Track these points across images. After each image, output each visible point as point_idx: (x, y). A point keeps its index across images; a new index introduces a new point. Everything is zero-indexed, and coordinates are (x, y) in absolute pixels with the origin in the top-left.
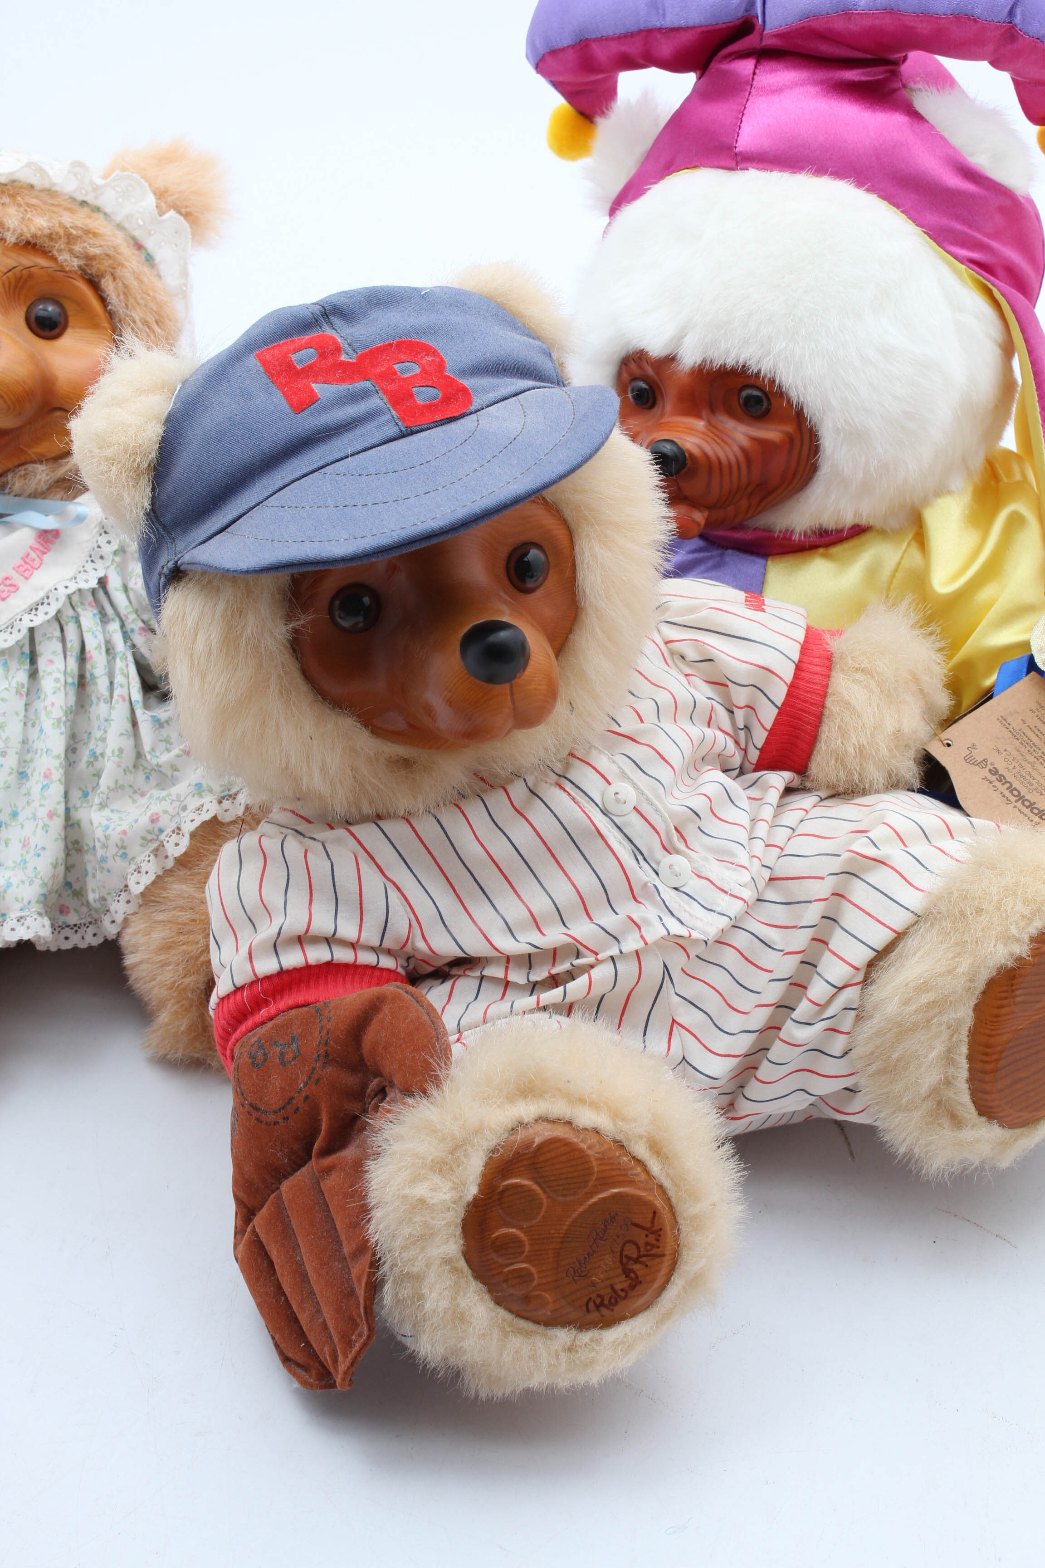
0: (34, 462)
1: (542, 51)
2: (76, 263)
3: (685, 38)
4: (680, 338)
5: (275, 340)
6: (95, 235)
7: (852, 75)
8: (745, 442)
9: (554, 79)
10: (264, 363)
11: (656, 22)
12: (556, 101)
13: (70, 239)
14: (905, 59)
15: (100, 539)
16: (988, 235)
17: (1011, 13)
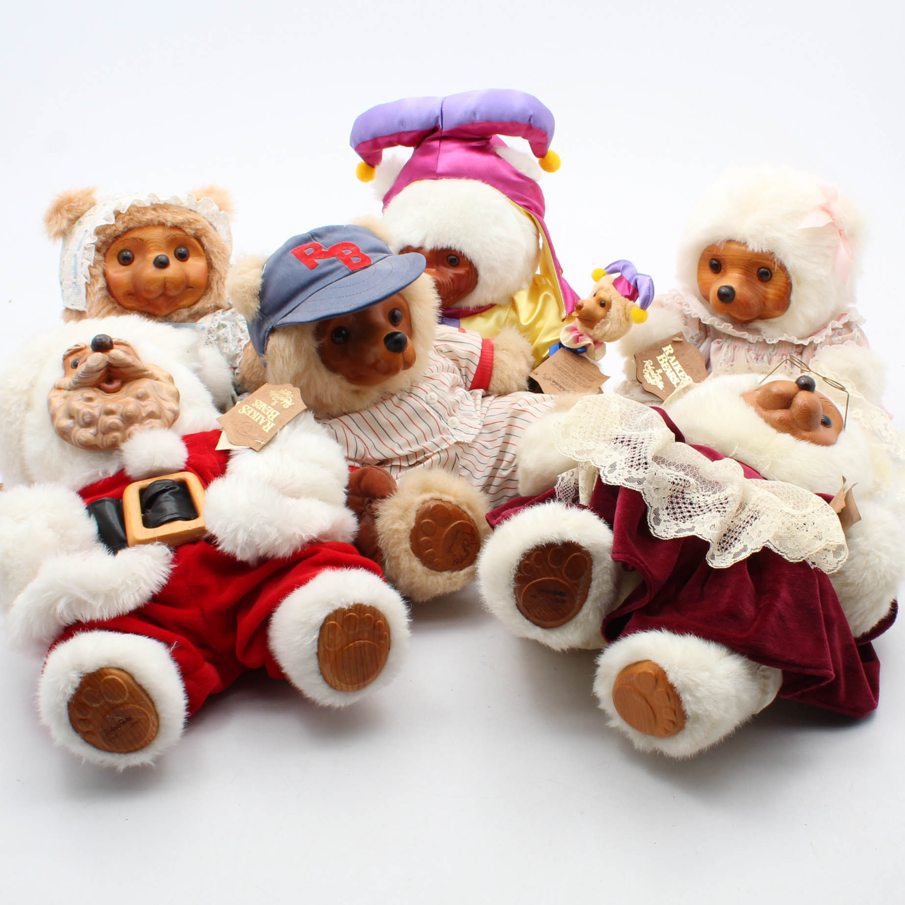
0: (180, 308)
1: (359, 142)
2: (193, 232)
3: (413, 135)
4: (425, 239)
5: (296, 246)
6: (199, 221)
7: (474, 144)
8: (452, 275)
9: (361, 152)
10: (294, 254)
11: (402, 129)
12: (359, 160)
13: (190, 223)
14: (491, 138)
15: (209, 336)
16: (528, 196)
17: (530, 120)
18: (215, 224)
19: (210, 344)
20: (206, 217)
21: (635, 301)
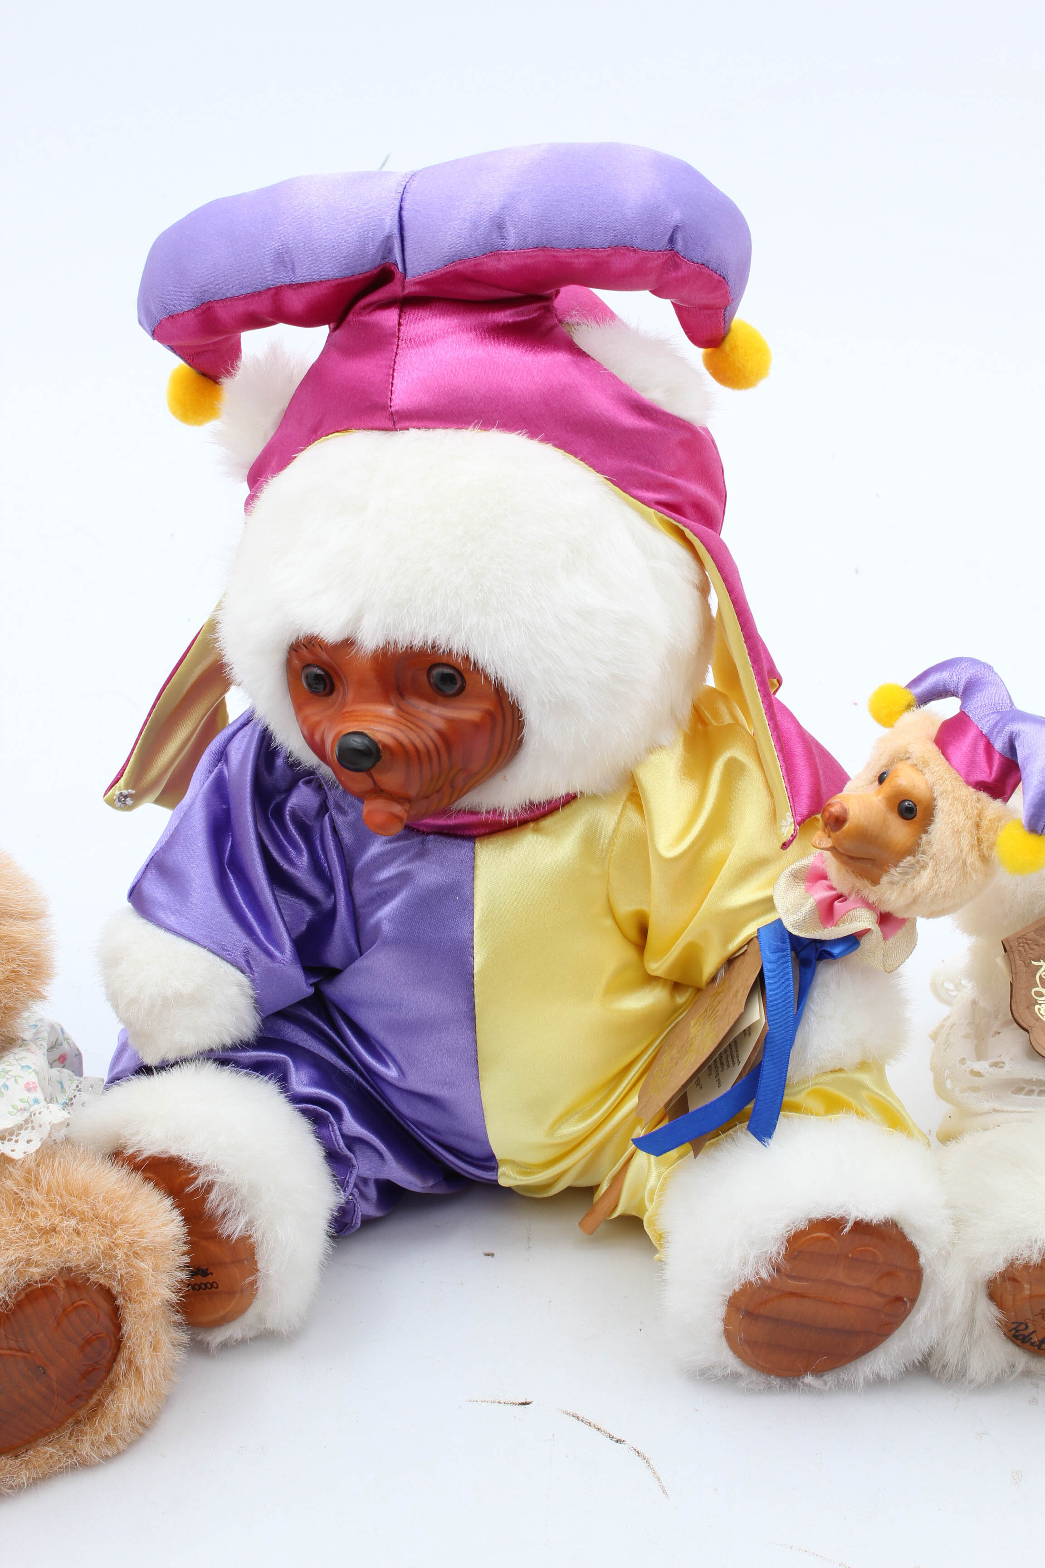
1: (160, 316)
3: (319, 291)
4: (357, 619)
7: (503, 317)
8: (440, 724)
9: (173, 344)
11: (284, 278)
14: (558, 293)
16: (672, 474)
17: (672, 240)
21: (1006, 800)
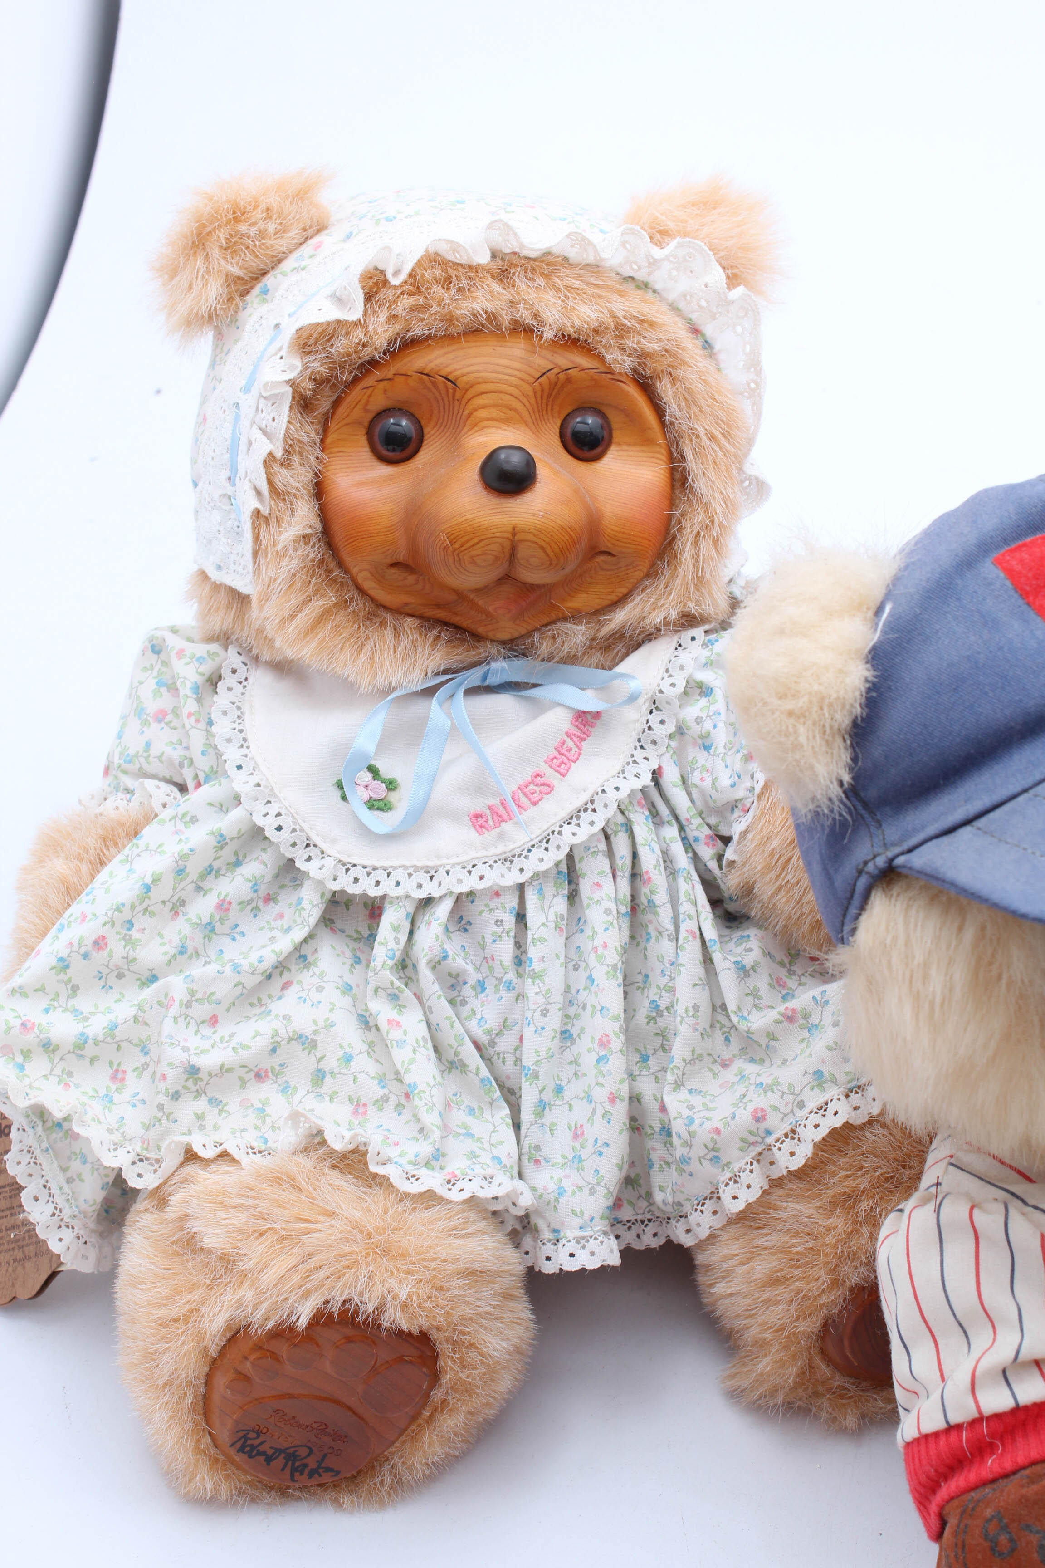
0: (565, 619)
2: (627, 363)
5: (1018, 536)
6: (652, 324)
10: (1010, 573)
13: (621, 331)
15: (650, 717)
18: (709, 330)
19: (652, 746)
20: (682, 305)
